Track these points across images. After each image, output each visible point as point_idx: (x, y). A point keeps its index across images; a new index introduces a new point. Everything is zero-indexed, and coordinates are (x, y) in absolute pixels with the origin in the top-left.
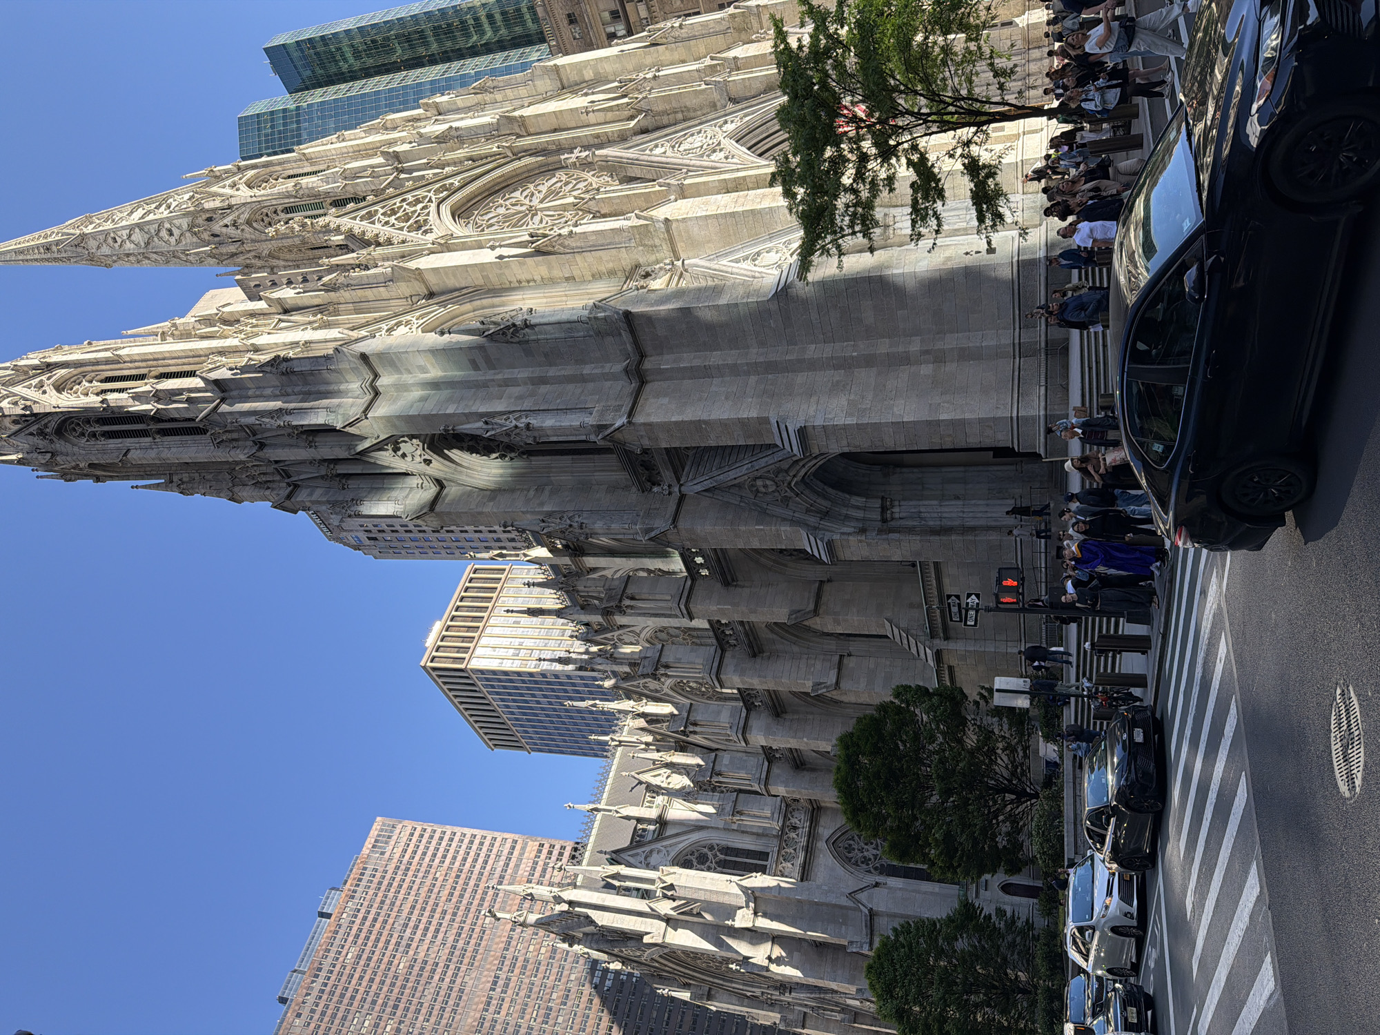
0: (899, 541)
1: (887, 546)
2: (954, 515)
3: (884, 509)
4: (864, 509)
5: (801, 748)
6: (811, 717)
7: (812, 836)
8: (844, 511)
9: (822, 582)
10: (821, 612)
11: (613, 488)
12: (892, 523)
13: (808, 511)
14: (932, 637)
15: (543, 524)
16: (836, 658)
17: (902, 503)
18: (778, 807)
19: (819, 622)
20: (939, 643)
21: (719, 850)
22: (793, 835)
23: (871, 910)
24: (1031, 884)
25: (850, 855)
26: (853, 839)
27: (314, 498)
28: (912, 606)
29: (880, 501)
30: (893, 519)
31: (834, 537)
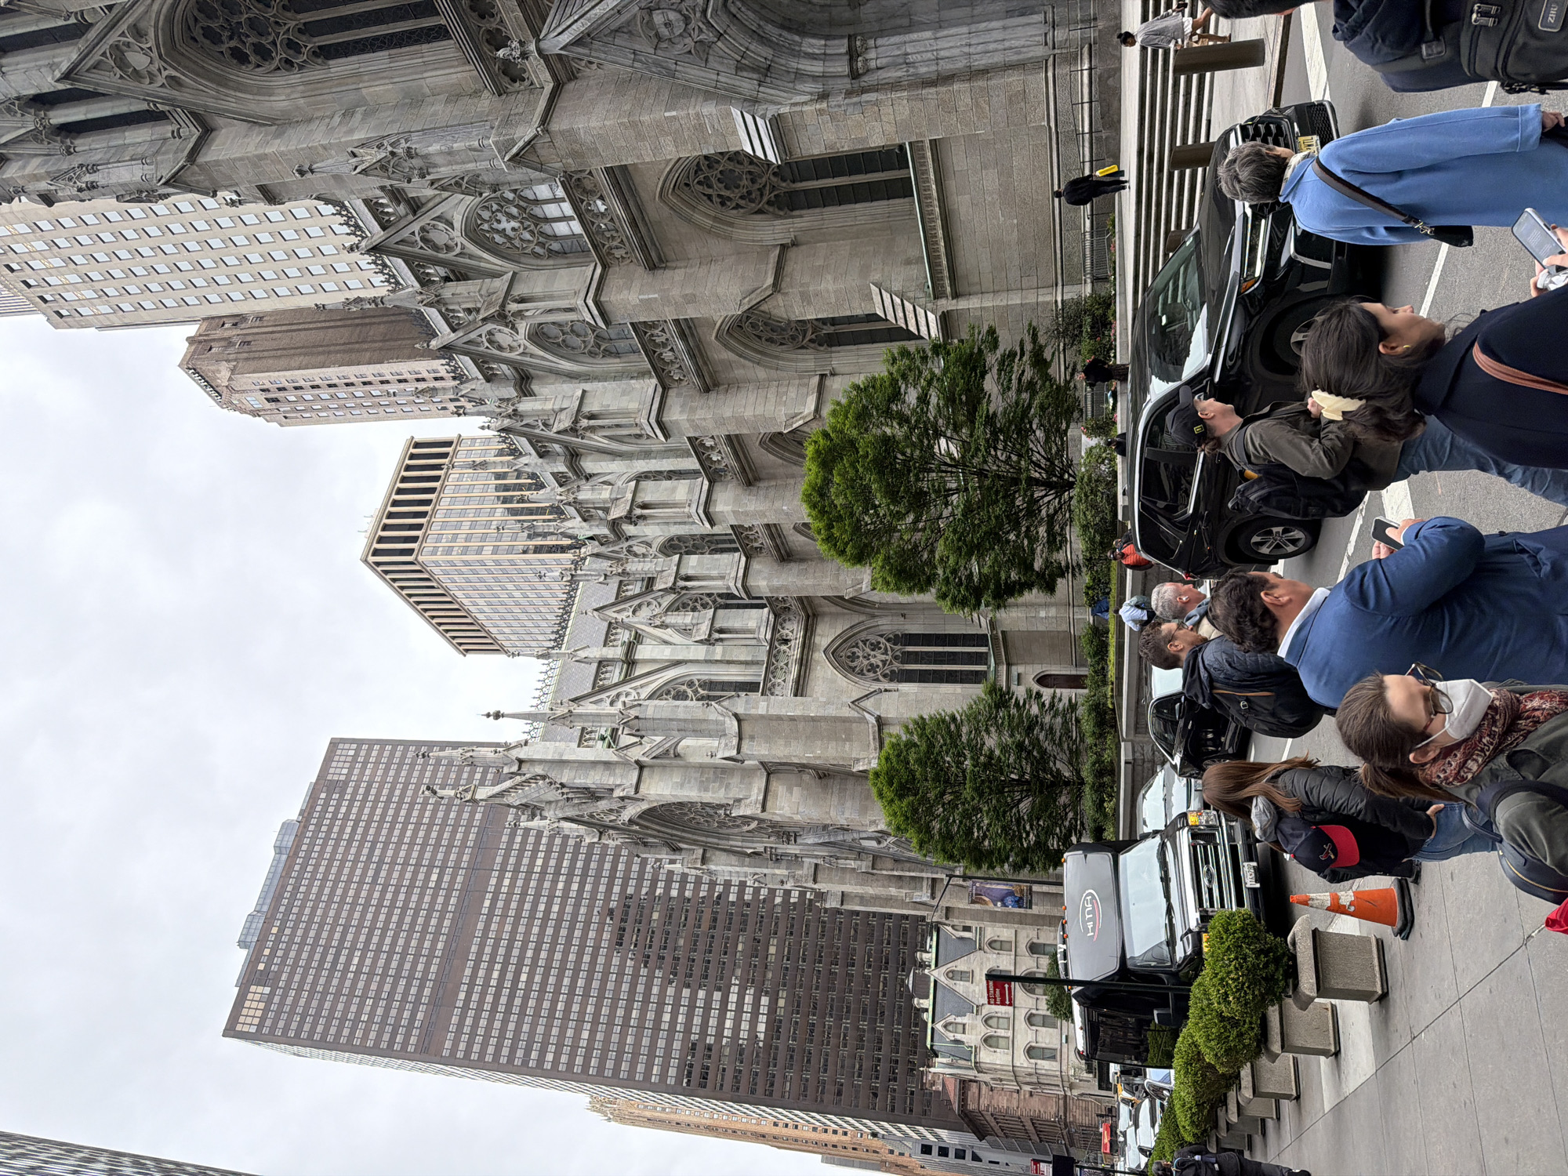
0: (877, 103)
1: (858, 117)
2: (956, 52)
3: (853, 55)
4: (825, 57)
5: (782, 522)
6: (792, 481)
7: (807, 646)
8: (794, 64)
9: (784, 247)
10: (784, 285)
11: (455, 96)
12: (866, 78)
13: (739, 68)
14: (936, 297)
15: (354, 160)
16: (816, 379)
17: (880, 42)
18: (765, 619)
19: (781, 304)
20: (947, 304)
21: (700, 686)
22: (784, 647)
23: (879, 719)
24: (1074, 672)
25: (853, 664)
26: (857, 646)
27: (29, 170)
28: (908, 262)
29: (846, 41)
30: (868, 71)
31: (782, 111)
